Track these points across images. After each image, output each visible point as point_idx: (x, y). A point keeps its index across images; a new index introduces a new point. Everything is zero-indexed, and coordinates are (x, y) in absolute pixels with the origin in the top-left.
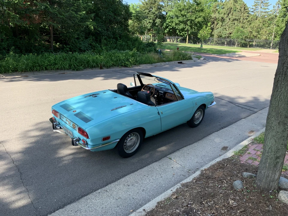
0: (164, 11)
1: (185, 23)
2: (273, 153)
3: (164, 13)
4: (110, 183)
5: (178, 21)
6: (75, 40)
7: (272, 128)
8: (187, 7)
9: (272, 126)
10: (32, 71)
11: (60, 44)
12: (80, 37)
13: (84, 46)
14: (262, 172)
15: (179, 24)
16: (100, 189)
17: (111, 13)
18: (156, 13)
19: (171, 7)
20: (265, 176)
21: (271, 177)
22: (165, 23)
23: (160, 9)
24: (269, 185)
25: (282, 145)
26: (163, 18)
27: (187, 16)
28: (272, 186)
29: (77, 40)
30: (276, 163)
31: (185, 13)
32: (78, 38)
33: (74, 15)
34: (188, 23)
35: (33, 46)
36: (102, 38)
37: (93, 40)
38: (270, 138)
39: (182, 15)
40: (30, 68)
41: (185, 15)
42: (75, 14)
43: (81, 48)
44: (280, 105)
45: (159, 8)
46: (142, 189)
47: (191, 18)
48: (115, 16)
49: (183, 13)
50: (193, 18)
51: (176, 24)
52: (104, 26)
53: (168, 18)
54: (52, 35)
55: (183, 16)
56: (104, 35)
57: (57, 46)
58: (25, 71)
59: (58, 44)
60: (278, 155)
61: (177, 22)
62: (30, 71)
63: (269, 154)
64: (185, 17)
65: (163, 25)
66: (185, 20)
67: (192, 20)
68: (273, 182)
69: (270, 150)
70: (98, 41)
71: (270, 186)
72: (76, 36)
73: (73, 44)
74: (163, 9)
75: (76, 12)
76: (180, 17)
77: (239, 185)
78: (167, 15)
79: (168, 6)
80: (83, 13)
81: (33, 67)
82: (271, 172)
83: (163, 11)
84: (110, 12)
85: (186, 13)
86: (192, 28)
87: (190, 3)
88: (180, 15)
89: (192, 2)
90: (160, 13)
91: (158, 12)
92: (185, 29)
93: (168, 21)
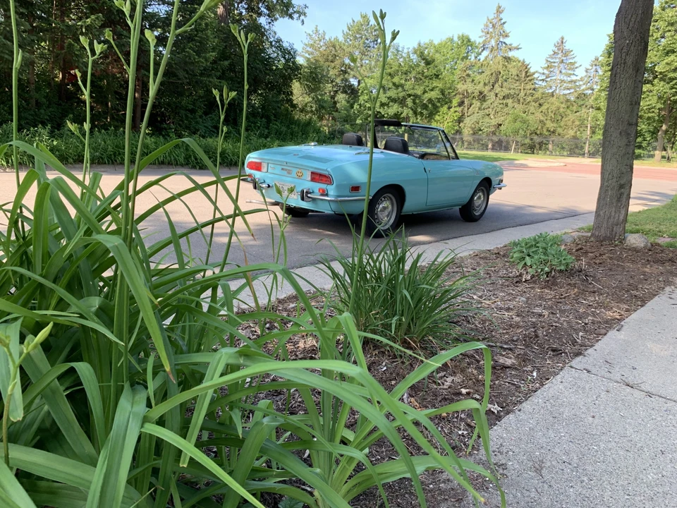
0: (354, 77)
1: (402, 102)
2: (615, 180)
5: (387, 99)
7: (612, 142)
8: (405, 69)
9: (612, 140)
10: (113, 163)
13: (205, 126)
14: (601, 213)
15: (387, 105)
18: (338, 81)
19: (370, 69)
21: (614, 218)
22: (356, 104)
23: (345, 72)
24: (613, 231)
25: (626, 167)
26: (352, 92)
27: (406, 87)
28: (616, 233)
29: (191, 114)
30: (621, 195)
31: (401, 82)
32: (192, 111)
33: (195, 59)
34: (409, 102)
39: (394, 84)
40: (109, 157)
41: (402, 86)
42: (197, 57)
44: (620, 107)
45: (342, 71)
47: (416, 91)
49: (396, 80)
50: (419, 93)
51: (382, 105)
53: (362, 92)
54: (140, 101)
55: (396, 86)
58: (99, 163)
60: (622, 182)
61: (384, 100)
62: (109, 164)
64: (400, 89)
65: (353, 107)
66: (401, 95)
67: (416, 96)
68: (617, 225)
69: (610, 176)
71: (614, 233)
74: (352, 73)
75: (198, 53)
76: (389, 89)
78: (361, 85)
79: (362, 66)
80: (211, 55)
81: (115, 156)
82: (614, 209)
83: (351, 76)
84: (258, 62)
85: (403, 82)
86: (415, 113)
87: (411, 60)
88: (391, 85)
89: (414, 57)
90: (347, 80)
91: (342, 80)
92: (402, 116)
93: (362, 99)
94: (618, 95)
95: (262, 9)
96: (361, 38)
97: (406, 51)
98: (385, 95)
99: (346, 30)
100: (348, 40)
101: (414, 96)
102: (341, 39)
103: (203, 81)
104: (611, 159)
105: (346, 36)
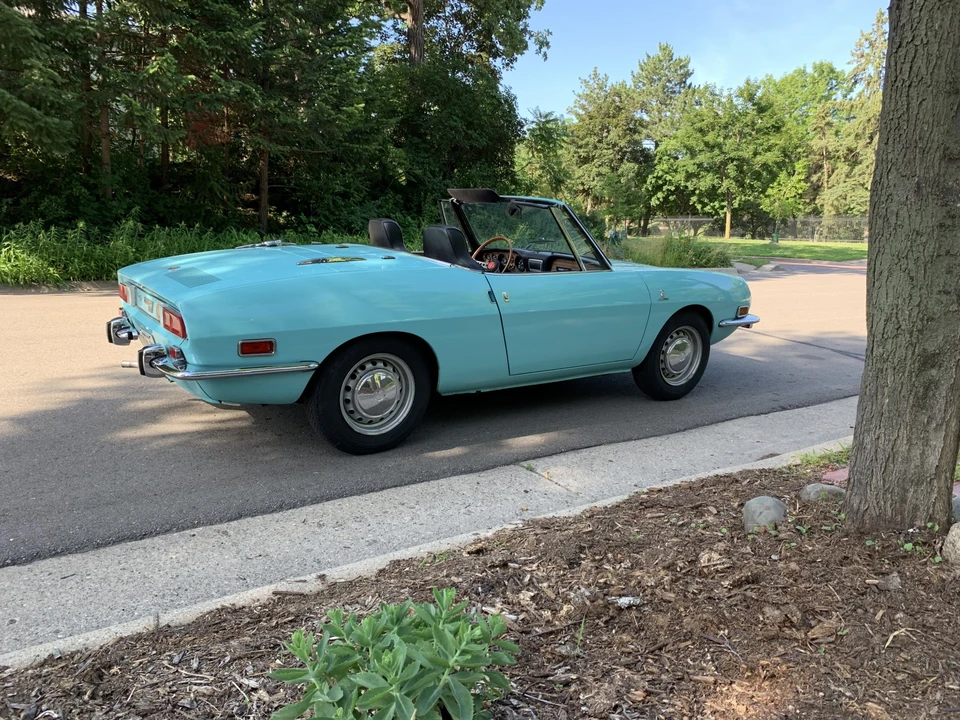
0: (648, 137)
1: (719, 170)
2: (904, 340)
3: (648, 144)
4: (253, 514)
5: (696, 167)
6: (334, 202)
7: (893, 220)
8: (723, 121)
9: (892, 212)
11: (291, 215)
12: (352, 191)
15: (696, 175)
16: (203, 525)
17: (455, 121)
18: (622, 143)
19: (672, 124)
20: (880, 456)
21: (907, 460)
22: (650, 176)
23: (635, 131)
24: (903, 500)
25: (944, 298)
26: (645, 160)
27: (726, 149)
28: (916, 508)
30: (927, 389)
31: (718, 140)
32: (345, 196)
33: (330, 115)
34: (731, 169)
35: (203, 214)
36: (425, 198)
37: (395, 204)
38: (885, 274)
39: (707, 144)
41: (719, 146)
42: (333, 112)
43: (352, 223)
44: (914, 104)
45: (630, 130)
46: (370, 537)
47: (740, 153)
48: (470, 132)
49: (710, 138)
50: (747, 154)
51: (689, 176)
52: (432, 161)
53: (660, 159)
54: (266, 183)
55: (710, 147)
56: (433, 188)
57: (282, 221)
59: (284, 214)
60: (931, 347)
61: (692, 169)
63: (889, 347)
64: (717, 151)
65: (646, 182)
66: (718, 160)
67: (742, 161)
68: (918, 483)
69: (890, 327)
70: (411, 208)
71: (908, 507)
72: (339, 189)
73: (327, 213)
74: (645, 131)
75: (336, 107)
76: (700, 151)
77: (765, 512)
78: (659, 149)
79: (660, 120)
80: (356, 108)
82: (904, 433)
83: (643, 136)
84: (455, 118)
85: (721, 140)
86: (741, 184)
87: (733, 107)
88: (702, 146)
89: (739, 102)
90: (638, 143)
91: (629, 142)
92: (719, 191)
93: (660, 169)
94: (907, 67)
95: (498, 45)
96: (660, 79)
97: (725, 93)
98: (692, 162)
99: (637, 70)
100: (640, 84)
101: (738, 160)
102: (630, 83)
103: (353, 148)
104: (890, 274)
105: (636, 79)
